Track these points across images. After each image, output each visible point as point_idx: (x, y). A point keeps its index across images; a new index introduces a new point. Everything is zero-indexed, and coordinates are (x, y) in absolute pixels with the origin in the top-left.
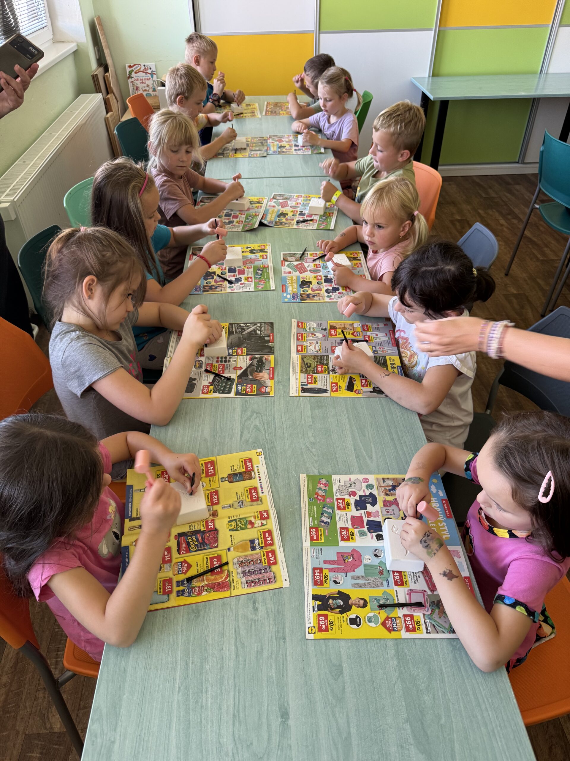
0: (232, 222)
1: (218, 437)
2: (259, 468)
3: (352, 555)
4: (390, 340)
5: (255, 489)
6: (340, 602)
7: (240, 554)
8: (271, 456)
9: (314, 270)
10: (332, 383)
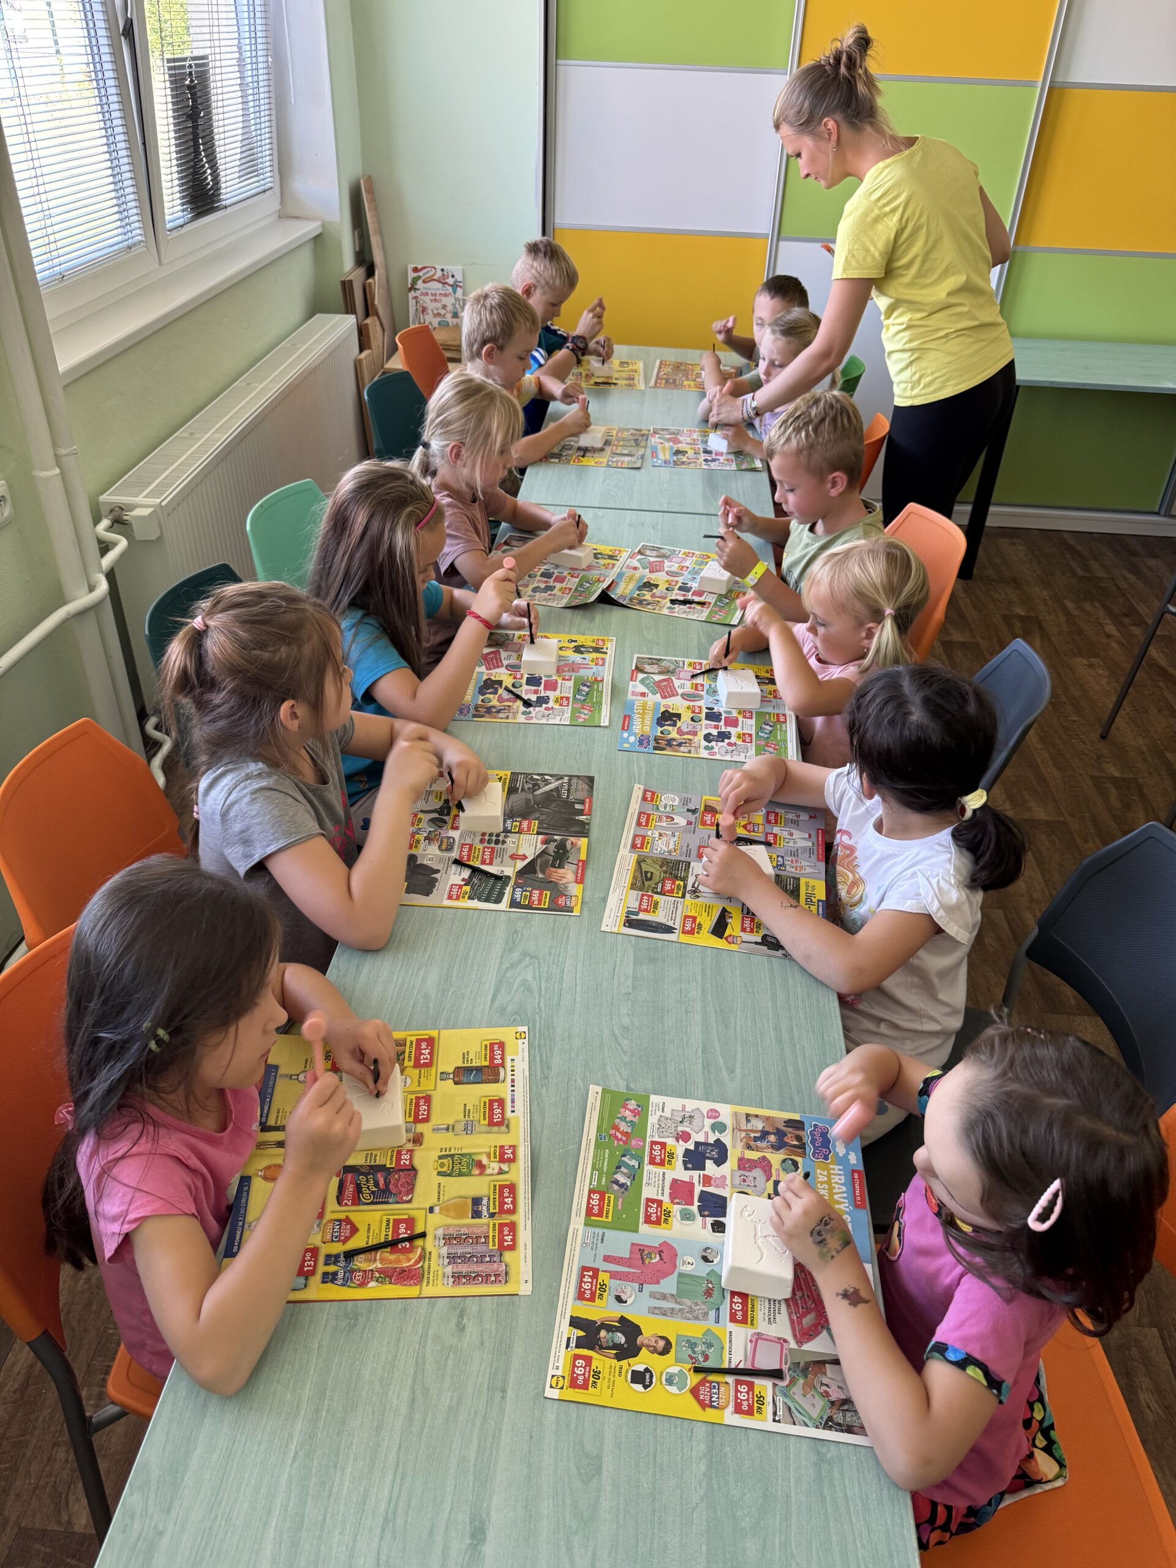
0: (552, 588)
1: (450, 993)
2: (515, 1064)
3: (660, 1252)
4: (815, 848)
5: (501, 1102)
6: (621, 1338)
7: (449, 1221)
8: (542, 1042)
9: (689, 695)
10: (686, 917)
